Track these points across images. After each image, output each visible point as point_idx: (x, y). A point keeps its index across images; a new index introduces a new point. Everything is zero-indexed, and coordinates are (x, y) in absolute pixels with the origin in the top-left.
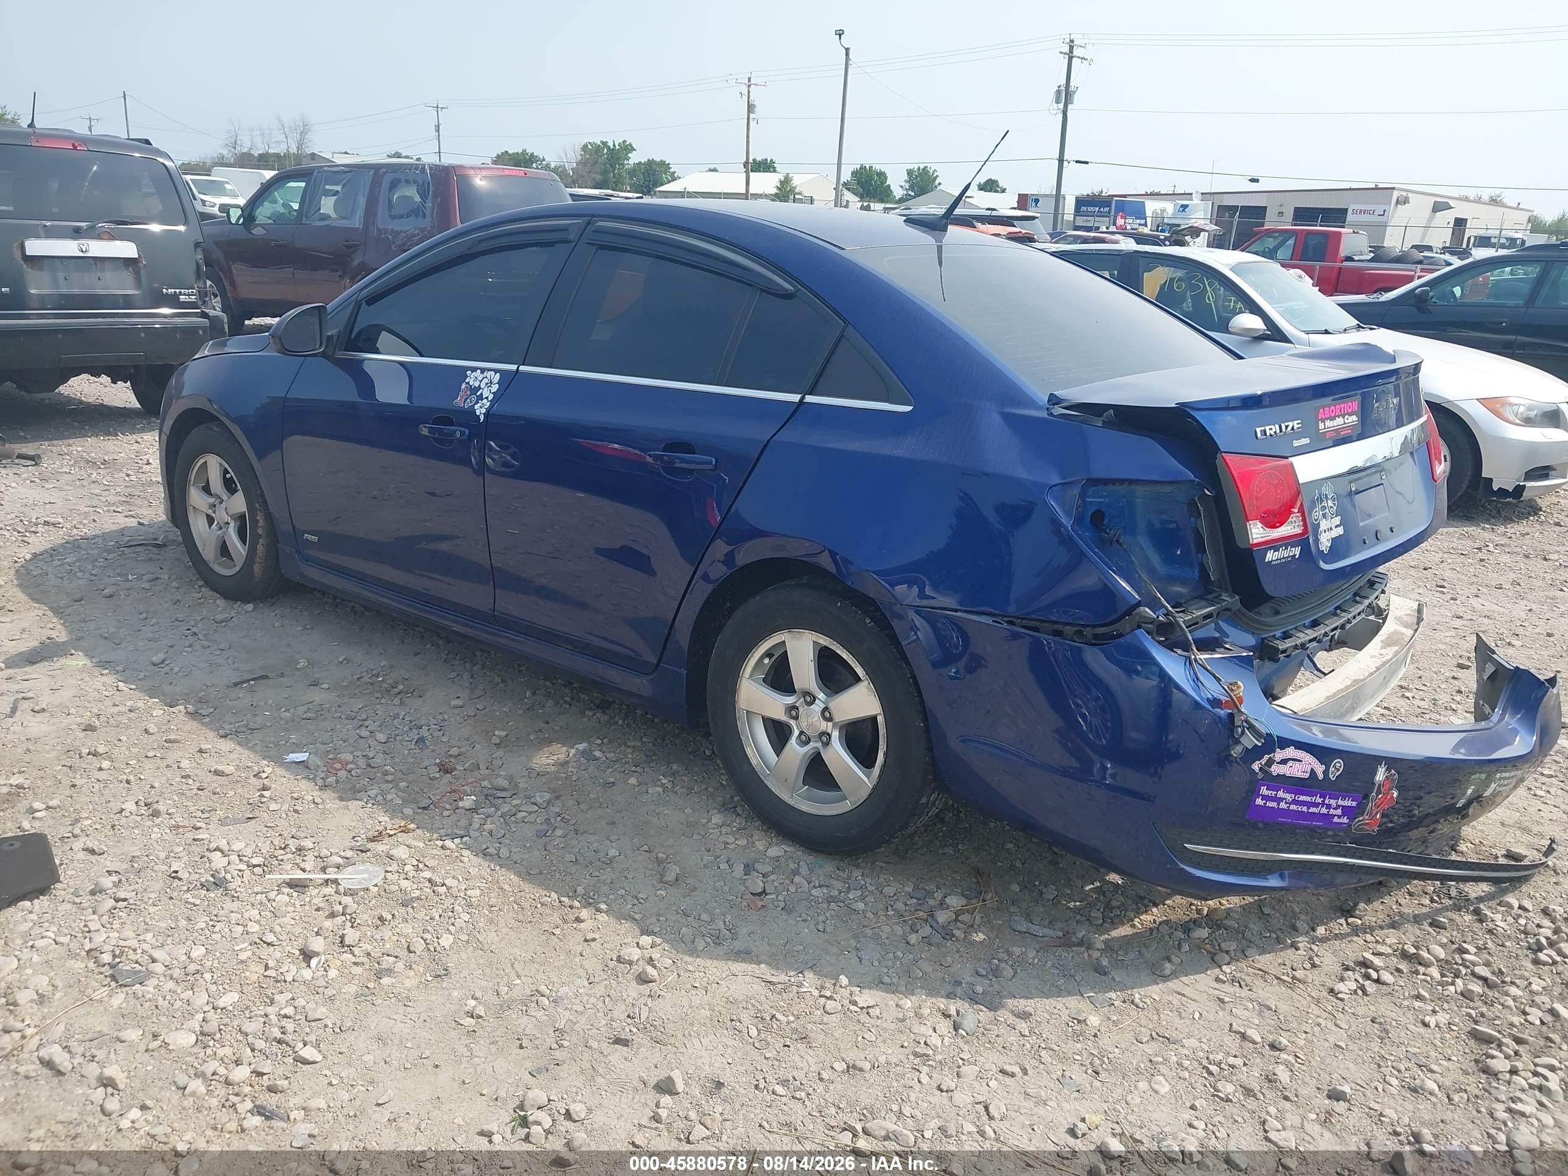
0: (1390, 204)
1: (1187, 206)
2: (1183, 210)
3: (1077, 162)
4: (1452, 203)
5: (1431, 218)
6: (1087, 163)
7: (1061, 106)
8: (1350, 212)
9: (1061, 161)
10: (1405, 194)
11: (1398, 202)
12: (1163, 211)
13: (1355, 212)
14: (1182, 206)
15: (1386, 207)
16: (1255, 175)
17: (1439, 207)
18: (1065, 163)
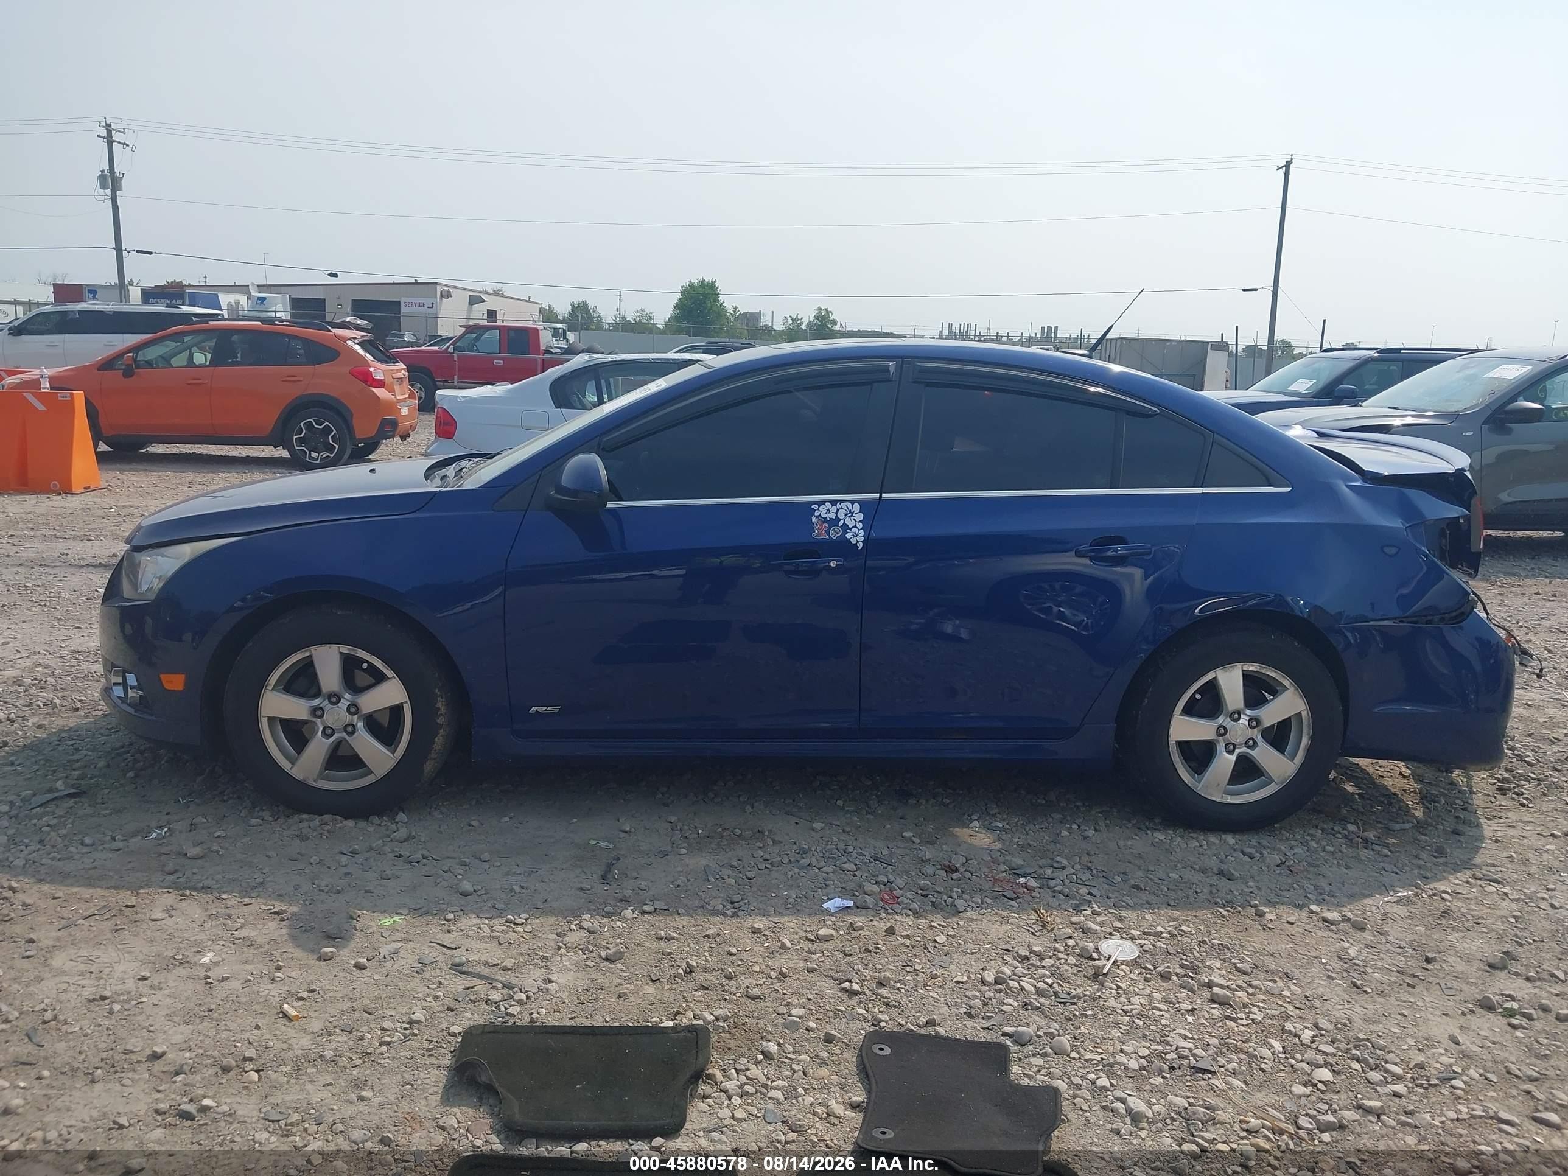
0: (436, 297)
1: (264, 299)
2: (261, 303)
3: (138, 252)
4: (484, 297)
5: (470, 311)
6: (150, 253)
7: (108, 192)
8: (402, 305)
9: (119, 249)
10: (446, 288)
11: (442, 296)
12: (237, 303)
13: (407, 304)
14: (259, 298)
15: (433, 300)
16: (334, 270)
17: (474, 300)
18: (125, 253)
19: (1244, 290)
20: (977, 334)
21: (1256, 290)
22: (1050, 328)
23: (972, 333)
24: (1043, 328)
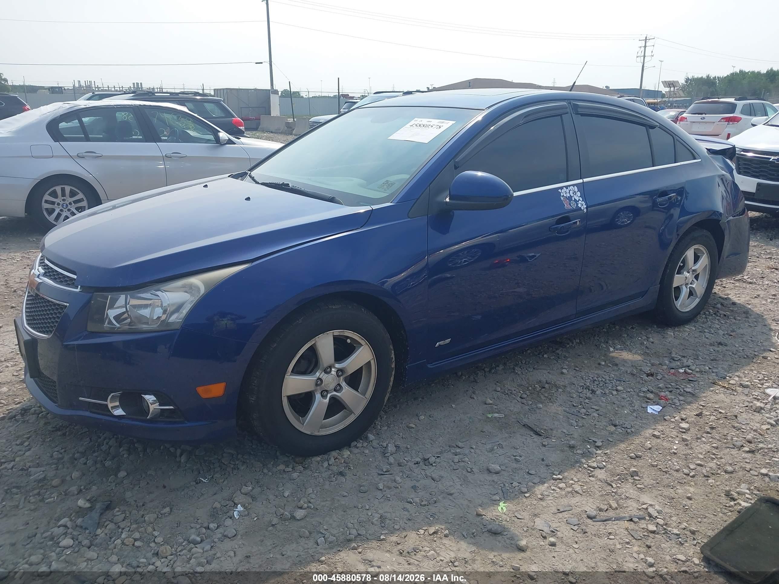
19: (256, 63)
20: (96, 86)
21: (262, 63)
22: (137, 84)
23: (93, 86)
24: (134, 84)
